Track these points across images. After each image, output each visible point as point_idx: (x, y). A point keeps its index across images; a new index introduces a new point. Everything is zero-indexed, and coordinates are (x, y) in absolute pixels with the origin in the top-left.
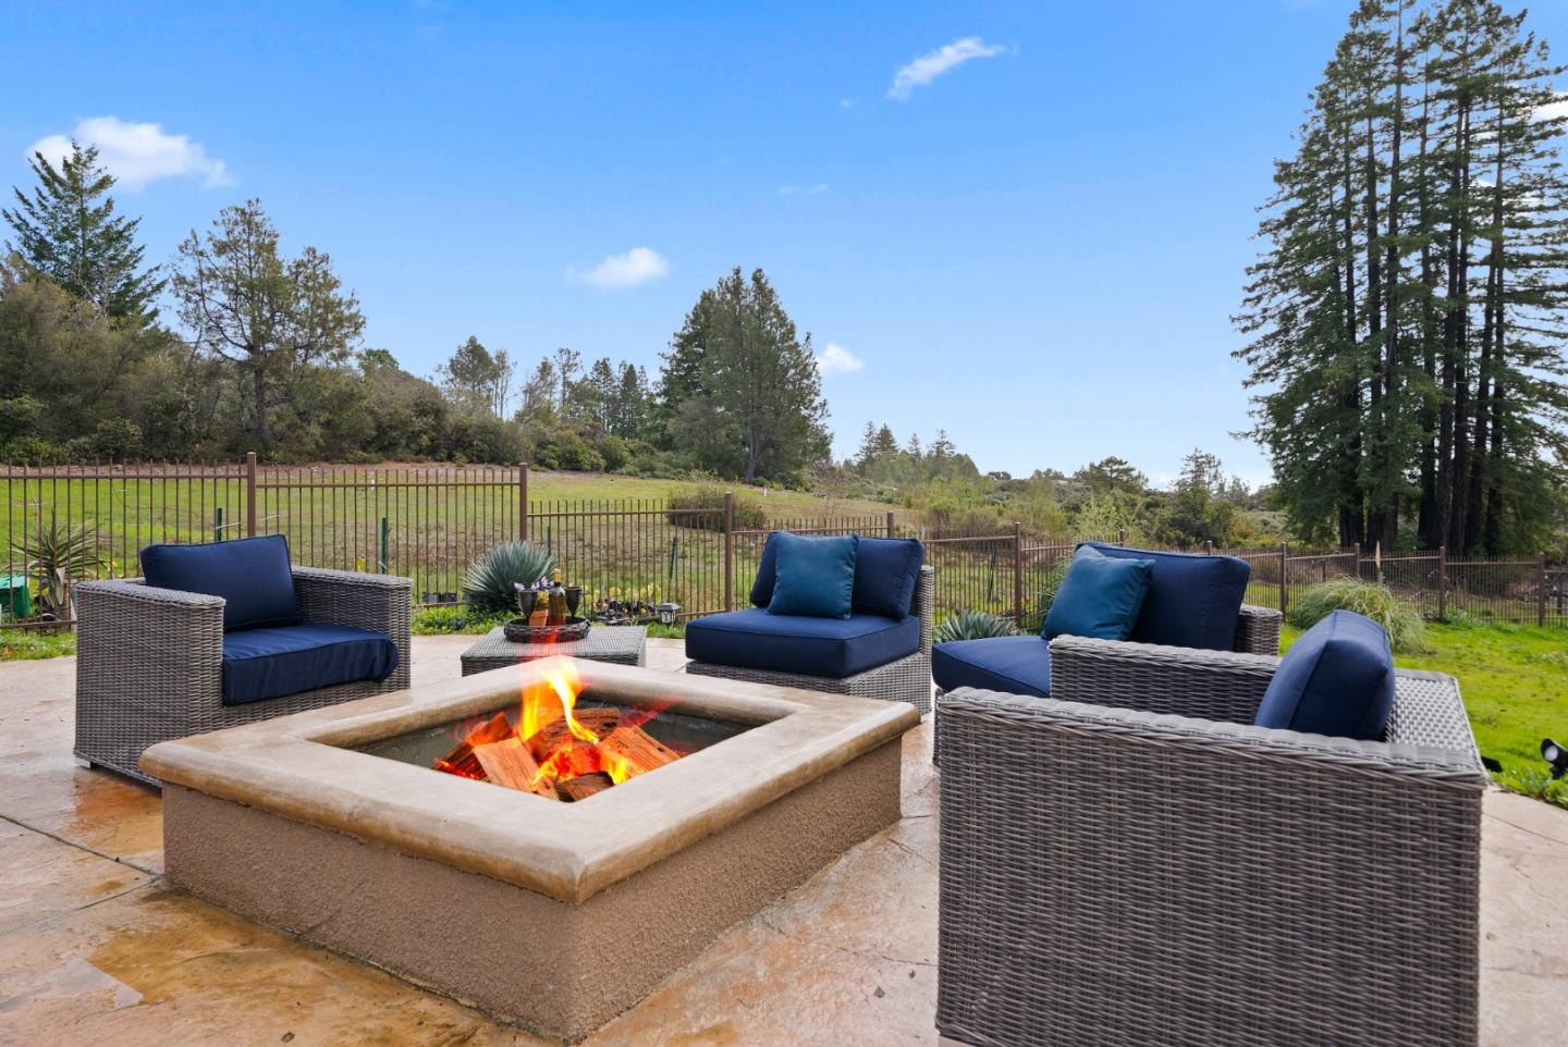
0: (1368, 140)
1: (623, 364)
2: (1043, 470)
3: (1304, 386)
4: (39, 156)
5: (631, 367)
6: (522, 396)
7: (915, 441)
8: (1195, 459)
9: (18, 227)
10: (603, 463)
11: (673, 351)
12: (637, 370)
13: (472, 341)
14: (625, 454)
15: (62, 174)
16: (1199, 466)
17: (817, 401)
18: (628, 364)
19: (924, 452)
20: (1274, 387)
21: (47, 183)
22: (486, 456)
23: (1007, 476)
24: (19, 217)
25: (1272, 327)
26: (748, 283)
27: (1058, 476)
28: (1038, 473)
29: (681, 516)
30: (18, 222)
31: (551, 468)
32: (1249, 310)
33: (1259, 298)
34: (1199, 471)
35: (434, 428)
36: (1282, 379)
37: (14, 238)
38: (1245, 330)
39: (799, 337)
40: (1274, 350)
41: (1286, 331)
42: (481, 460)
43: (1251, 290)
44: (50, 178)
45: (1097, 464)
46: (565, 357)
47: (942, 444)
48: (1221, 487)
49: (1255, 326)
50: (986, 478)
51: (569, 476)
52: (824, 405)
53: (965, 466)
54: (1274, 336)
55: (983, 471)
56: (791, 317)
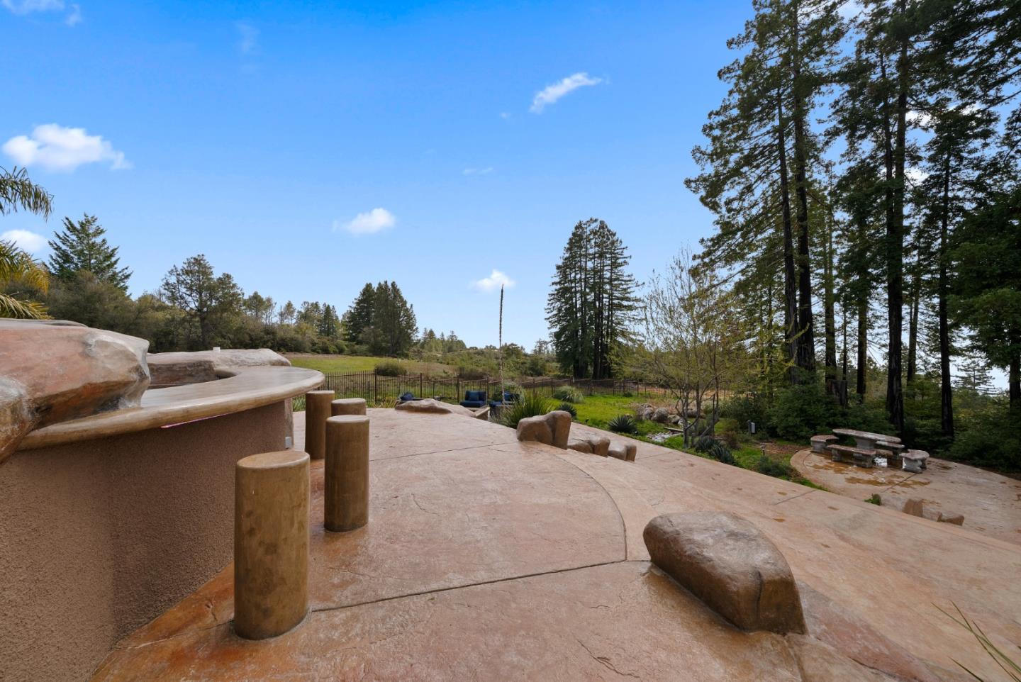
0: (580, 261)
1: (324, 305)
2: (489, 345)
3: (563, 330)
4: (67, 219)
5: (329, 306)
6: (278, 316)
7: (443, 335)
8: (540, 342)
9: (56, 249)
10: (337, 351)
11: (354, 306)
12: (331, 307)
13: (256, 293)
14: (345, 347)
15: (78, 227)
16: (541, 344)
17: (415, 328)
18: (327, 304)
19: (446, 339)
20: (556, 329)
21: (68, 229)
22: (293, 349)
23: (476, 348)
24: (56, 244)
25: (555, 312)
26: (390, 286)
27: (494, 348)
28: (487, 347)
29: (380, 372)
30: (56, 247)
31: (318, 353)
32: (549, 307)
33: (552, 304)
34: (540, 347)
35: (273, 340)
36: (558, 326)
37: (53, 252)
38: (548, 313)
39: (408, 306)
40: (555, 319)
41: (559, 313)
42: (291, 351)
43: (550, 300)
44: (71, 228)
45: (508, 344)
46: (306, 305)
47: (453, 336)
48: (548, 351)
49: (552, 311)
50: (469, 349)
51: (326, 356)
52: (417, 328)
53: (461, 344)
54: (556, 315)
55: (468, 347)
56: (405, 299)
